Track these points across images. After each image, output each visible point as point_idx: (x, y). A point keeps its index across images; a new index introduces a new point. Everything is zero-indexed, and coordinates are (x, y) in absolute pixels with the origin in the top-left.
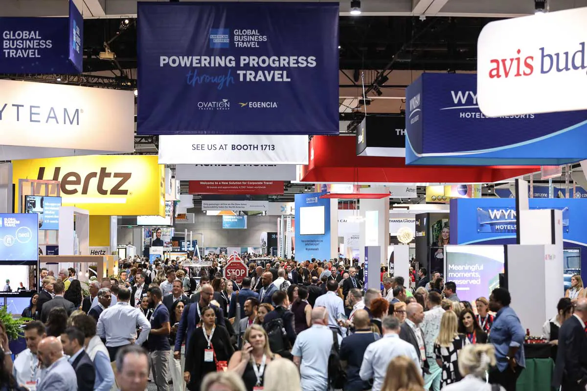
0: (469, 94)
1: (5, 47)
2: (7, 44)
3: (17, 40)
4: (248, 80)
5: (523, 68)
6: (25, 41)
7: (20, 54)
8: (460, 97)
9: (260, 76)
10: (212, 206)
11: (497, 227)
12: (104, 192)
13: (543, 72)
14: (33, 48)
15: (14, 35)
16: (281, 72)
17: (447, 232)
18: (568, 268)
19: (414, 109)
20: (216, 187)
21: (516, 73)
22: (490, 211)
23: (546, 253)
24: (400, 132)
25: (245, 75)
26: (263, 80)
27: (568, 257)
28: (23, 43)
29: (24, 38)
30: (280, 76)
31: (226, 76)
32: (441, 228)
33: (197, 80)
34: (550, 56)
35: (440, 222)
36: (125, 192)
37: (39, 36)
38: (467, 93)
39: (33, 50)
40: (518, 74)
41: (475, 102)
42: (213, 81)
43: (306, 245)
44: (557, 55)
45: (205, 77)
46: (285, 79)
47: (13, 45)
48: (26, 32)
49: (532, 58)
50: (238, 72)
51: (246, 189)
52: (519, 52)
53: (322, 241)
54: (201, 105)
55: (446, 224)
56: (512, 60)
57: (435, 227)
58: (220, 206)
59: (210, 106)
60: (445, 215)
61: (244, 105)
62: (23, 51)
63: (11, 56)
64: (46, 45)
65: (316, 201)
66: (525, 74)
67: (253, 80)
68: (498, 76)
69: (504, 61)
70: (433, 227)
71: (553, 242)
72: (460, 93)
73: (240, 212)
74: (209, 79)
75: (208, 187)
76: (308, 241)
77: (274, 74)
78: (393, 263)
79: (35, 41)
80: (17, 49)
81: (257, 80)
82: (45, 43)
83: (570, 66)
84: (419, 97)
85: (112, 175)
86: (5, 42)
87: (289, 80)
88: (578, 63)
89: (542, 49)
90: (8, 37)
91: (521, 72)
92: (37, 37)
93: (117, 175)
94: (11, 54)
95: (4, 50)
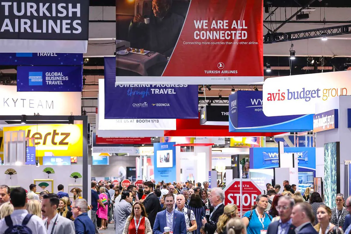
0: (259, 100)
1: (46, 80)
2: (48, 78)
3: (52, 76)
4: (156, 93)
5: (281, 97)
6: (56, 77)
7: (53, 83)
8: (255, 102)
9: (162, 91)
10: (98, 150)
11: (273, 161)
12: (55, 144)
13: (288, 99)
14: (60, 80)
15: (51, 74)
16: (171, 89)
17: (248, 164)
18: (308, 181)
19: (233, 107)
20: (112, 140)
21: (278, 99)
22: (269, 153)
23: (290, 171)
24: (224, 113)
25: (154, 91)
26: (163, 93)
27: (307, 176)
28: (55, 78)
29: (55, 75)
30: (171, 91)
31: (146, 92)
32: (245, 162)
33: (132, 93)
34: (291, 93)
35: (244, 159)
36: (67, 144)
37: (62, 75)
38: (258, 100)
39: (60, 81)
40: (279, 100)
41: (261, 104)
42: (140, 94)
43: (161, 173)
44: (294, 92)
45: (136, 92)
46: (173, 93)
47: (50, 79)
48: (56, 73)
49: (284, 93)
50: (151, 89)
51: (129, 141)
52: (279, 90)
53: (171, 171)
54: (134, 105)
55: (247, 161)
56: (276, 94)
57: (242, 161)
58: (104, 150)
59: (138, 106)
60: (247, 156)
61: (154, 105)
62: (55, 81)
63: (49, 84)
64: (66, 79)
65: (167, 147)
66: (281, 100)
67: (158, 93)
68: (271, 100)
69: (273, 94)
70: (240, 161)
71: (294, 167)
72: (255, 100)
73: (113, 154)
74: (138, 93)
75: (107, 140)
76: (162, 171)
77: (168, 90)
78: (225, 177)
79: (60, 77)
80: (52, 81)
81: (160, 93)
82: (65, 78)
83: (299, 97)
84: (236, 101)
85: (60, 134)
86: (46, 77)
87: (175, 93)
88: (302, 96)
89: (288, 90)
90: (48, 75)
91: (280, 99)
92: (61, 75)
93: (62, 134)
94: (49, 83)
95: (46, 81)
